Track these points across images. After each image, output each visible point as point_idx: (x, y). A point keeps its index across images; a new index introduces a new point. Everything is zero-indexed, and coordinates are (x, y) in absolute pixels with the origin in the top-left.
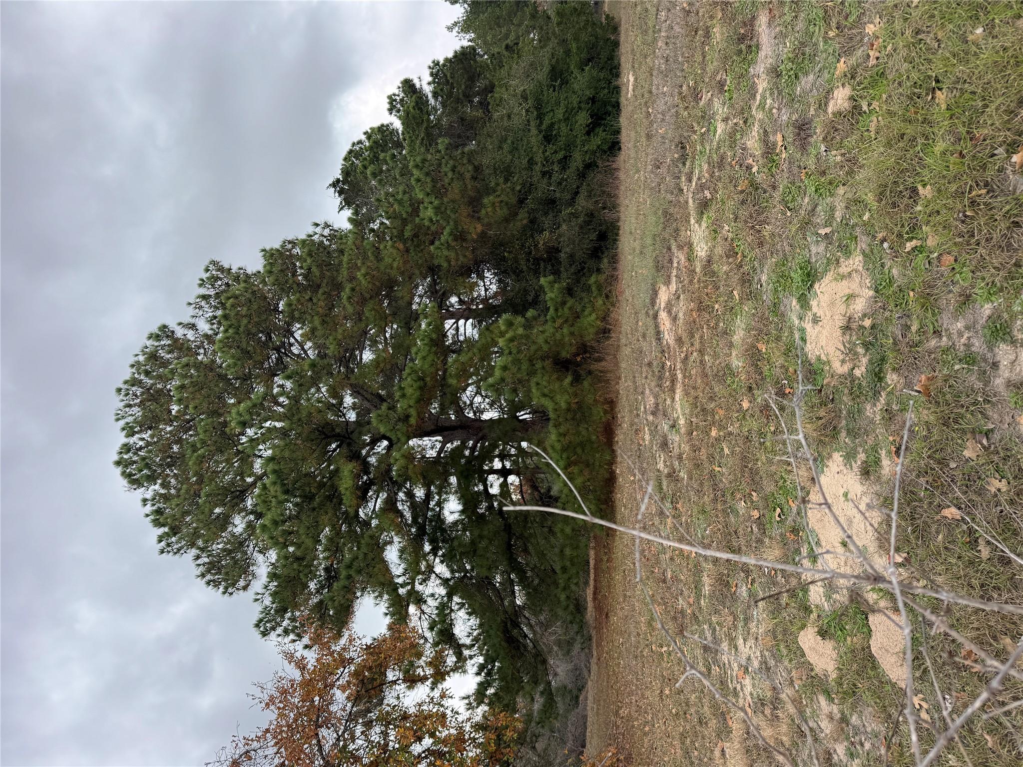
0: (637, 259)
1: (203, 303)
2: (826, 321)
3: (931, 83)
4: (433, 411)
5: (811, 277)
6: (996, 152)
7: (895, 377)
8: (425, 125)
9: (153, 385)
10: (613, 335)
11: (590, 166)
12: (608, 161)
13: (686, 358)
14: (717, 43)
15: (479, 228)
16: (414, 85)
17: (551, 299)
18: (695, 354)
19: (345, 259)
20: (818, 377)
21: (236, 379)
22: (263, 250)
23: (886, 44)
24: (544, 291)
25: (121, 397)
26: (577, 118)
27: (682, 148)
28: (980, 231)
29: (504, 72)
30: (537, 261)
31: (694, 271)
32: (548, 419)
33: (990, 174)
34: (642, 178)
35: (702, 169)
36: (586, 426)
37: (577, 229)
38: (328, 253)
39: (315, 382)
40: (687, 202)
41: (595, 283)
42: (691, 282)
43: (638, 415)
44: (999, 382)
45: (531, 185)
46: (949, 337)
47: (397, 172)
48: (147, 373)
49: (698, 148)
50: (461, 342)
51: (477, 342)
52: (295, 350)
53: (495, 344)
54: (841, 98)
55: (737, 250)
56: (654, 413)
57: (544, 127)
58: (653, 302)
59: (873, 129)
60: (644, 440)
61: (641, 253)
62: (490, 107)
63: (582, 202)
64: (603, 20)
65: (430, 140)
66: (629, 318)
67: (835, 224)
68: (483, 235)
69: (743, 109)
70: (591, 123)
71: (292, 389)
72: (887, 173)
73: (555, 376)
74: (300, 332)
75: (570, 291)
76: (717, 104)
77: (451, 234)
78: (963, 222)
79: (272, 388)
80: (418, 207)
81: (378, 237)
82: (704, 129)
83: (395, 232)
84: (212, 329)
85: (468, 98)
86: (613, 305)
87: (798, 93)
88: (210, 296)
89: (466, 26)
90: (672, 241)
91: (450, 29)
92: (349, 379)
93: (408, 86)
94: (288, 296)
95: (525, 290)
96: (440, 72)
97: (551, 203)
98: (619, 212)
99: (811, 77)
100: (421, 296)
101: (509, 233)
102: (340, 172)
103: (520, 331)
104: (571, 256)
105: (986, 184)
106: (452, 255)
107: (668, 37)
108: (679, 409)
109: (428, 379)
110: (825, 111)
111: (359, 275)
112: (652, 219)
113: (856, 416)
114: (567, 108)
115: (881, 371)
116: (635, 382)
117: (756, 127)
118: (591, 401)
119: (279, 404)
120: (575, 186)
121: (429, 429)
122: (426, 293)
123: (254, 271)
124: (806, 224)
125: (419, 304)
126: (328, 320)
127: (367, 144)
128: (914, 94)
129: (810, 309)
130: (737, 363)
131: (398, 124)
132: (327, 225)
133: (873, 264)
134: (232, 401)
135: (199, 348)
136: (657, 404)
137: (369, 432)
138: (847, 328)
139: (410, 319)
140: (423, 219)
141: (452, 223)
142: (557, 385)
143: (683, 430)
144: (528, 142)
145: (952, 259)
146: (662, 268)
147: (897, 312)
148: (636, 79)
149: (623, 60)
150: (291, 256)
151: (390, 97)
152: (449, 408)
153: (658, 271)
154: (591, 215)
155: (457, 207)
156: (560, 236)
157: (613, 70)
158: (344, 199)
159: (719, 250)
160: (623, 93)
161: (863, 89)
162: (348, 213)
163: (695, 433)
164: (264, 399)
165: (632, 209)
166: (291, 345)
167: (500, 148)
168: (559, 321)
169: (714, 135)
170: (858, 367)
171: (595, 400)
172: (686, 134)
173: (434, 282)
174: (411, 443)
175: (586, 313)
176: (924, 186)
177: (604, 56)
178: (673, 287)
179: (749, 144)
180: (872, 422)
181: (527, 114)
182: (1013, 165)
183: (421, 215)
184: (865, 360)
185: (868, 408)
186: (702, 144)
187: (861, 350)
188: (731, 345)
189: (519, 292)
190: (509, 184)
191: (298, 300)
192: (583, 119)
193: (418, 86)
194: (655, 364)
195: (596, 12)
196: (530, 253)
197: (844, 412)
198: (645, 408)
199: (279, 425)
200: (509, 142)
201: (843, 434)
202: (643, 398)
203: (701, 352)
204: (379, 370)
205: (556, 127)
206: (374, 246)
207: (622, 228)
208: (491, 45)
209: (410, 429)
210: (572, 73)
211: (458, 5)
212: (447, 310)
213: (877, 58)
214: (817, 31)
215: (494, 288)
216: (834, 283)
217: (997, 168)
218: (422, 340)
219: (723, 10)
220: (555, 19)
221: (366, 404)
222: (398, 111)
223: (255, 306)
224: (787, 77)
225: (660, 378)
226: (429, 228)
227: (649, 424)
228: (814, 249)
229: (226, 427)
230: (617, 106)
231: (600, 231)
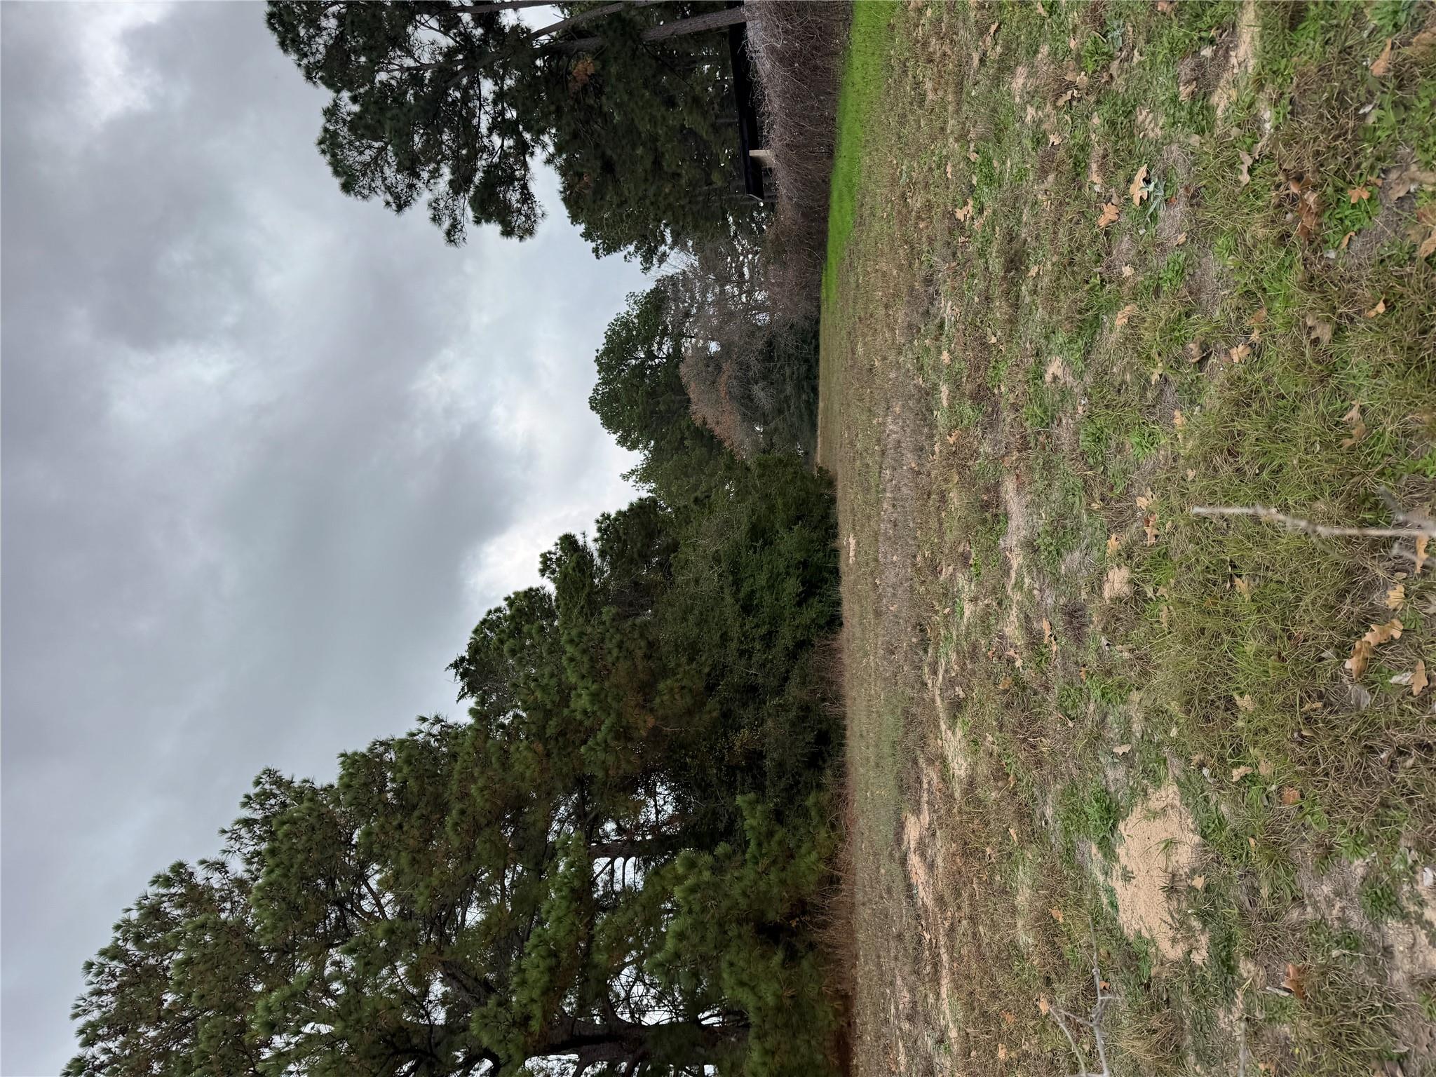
0: (872, 774)
1: (243, 832)
2: (1140, 878)
3: (1226, 569)
4: (567, 1009)
5: (1112, 814)
6: (1323, 655)
7: (1251, 966)
8: (587, 590)
9: (143, 959)
10: (843, 886)
11: (802, 645)
12: (827, 638)
13: (952, 929)
14: (956, 509)
15: (651, 721)
16: (576, 542)
17: (752, 828)
18: (964, 922)
19: (458, 766)
20: (1141, 964)
21: (271, 951)
22: (342, 755)
23: (1164, 521)
24: (742, 816)
25: (90, 977)
26: (785, 585)
27: (922, 631)
28: (1326, 757)
29: (691, 530)
30: (732, 770)
31: (952, 796)
32: (747, 1026)
33: (1322, 683)
34: (872, 664)
35: (949, 659)
36: (807, 1037)
37: (787, 726)
38: (435, 759)
39: (389, 958)
40: (934, 701)
41: (815, 804)
42: (949, 811)
43: (887, 1021)
44: (1398, 977)
45: (725, 667)
46: (1317, 909)
47: (544, 649)
48: (138, 939)
49: (942, 632)
50: (616, 893)
51: (640, 893)
52: (367, 905)
53: (668, 896)
54: (1118, 581)
55: (1007, 770)
56: (910, 1018)
57: (742, 595)
58: (899, 841)
59: (1164, 619)
60: (897, 1063)
61: (877, 765)
62: (672, 569)
63: (794, 692)
64: (815, 473)
65: (592, 608)
66: (866, 860)
67: (1134, 741)
68: (655, 731)
69: (994, 588)
70: (802, 592)
71: (352, 969)
72: (1192, 676)
73: (757, 952)
74: (378, 877)
75: (778, 816)
76: (961, 579)
77: (610, 730)
78: (1301, 744)
79: (323, 968)
80: (569, 694)
81: (508, 735)
82: (948, 610)
83: (534, 729)
84: (248, 871)
85: (645, 557)
86: (842, 840)
87: (1063, 572)
88: (255, 821)
89: (645, 475)
90: (918, 752)
91: (626, 477)
92: (441, 953)
93: (568, 542)
94: (368, 822)
95: (714, 813)
96: (611, 528)
97: (751, 692)
98: (844, 706)
99: (1077, 554)
100: (561, 822)
101: (692, 730)
102: (467, 648)
103: (707, 875)
104: (780, 764)
105: (1321, 696)
106: (610, 759)
107: (894, 499)
108: (947, 1012)
109: (564, 955)
110: (1101, 596)
111: (473, 789)
112: (889, 720)
113: (1205, 1028)
114: (772, 573)
115: (1229, 956)
116: (879, 966)
117: (1014, 611)
118: (813, 995)
119: (328, 993)
120: (783, 670)
121: (558, 1041)
122: (570, 815)
123: (325, 784)
124: (1095, 740)
125: (558, 833)
126: (421, 859)
127: (508, 612)
128: (1208, 580)
129: (1117, 860)
130: (1026, 939)
131: (550, 588)
132: (438, 720)
133: (1194, 798)
134: (259, 988)
135: (224, 901)
136: (915, 1003)
137: (464, 1044)
138: (1171, 890)
139: (542, 856)
140: (574, 711)
141: (613, 716)
142: (761, 967)
143: (956, 1048)
144: (721, 613)
145: (1297, 793)
146: (908, 787)
147: (1237, 867)
148: (858, 543)
149: (841, 518)
150: (382, 763)
151: (543, 556)
152: (594, 1005)
153: (902, 793)
154: (806, 708)
155: (621, 693)
156: (764, 735)
157: (830, 530)
158: (468, 684)
159: (983, 769)
160: (843, 558)
161: (1144, 571)
162: (471, 702)
163: (973, 1053)
164: (310, 984)
165: (862, 704)
166: (362, 897)
167: (685, 619)
168: (765, 862)
169: (961, 618)
170: (1197, 949)
171: (820, 993)
172: (925, 614)
173: (583, 801)
174: (528, 1064)
175: (803, 850)
176: (1242, 694)
177: (817, 514)
178: (925, 817)
179: (1008, 631)
180: (1230, 1038)
181: (720, 580)
182: (1348, 672)
183: (572, 705)
184: (1204, 940)
185: (1221, 1016)
186: (947, 628)
187: (1196, 924)
188: (1014, 911)
189: (705, 816)
190: (694, 666)
191: (382, 827)
192: (792, 586)
193: (581, 543)
194: (907, 936)
195: (807, 463)
196: (723, 758)
197: (1187, 1022)
198: (897, 1009)
199: (325, 1029)
200: (696, 612)
201: (1191, 1058)
202: (893, 992)
203: (973, 920)
204: (489, 938)
205: (757, 595)
206: (501, 748)
207: (849, 728)
208: (676, 496)
209: (530, 1040)
210: (778, 532)
211: (637, 451)
212: (599, 843)
213: (1156, 536)
214: (1077, 501)
215: (669, 809)
216: (1144, 823)
217: (1329, 675)
218: (558, 890)
219: (960, 473)
220: (756, 471)
221: (464, 997)
222: (553, 572)
223: (318, 836)
224: (1046, 553)
225: (917, 960)
226: (581, 723)
227: (904, 1036)
228: (1111, 774)
229: (244, 1032)
230: (836, 572)
231: (820, 731)
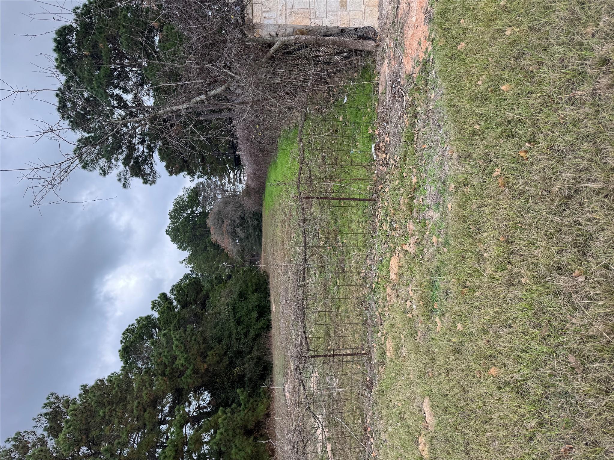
1: (42, 418)
10: (271, 415)
11: (258, 335)
12: (266, 333)
15: (206, 366)
17: (243, 399)
22: (82, 386)
24: (238, 396)
26: (252, 314)
30: (233, 382)
37: (253, 365)
41: (262, 391)
45: (231, 345)
57: (236, 318)
58: (284, 390)
63: (255, 353)
64: (262, 273)
65: (179, 325)
68: (207, 370)
70: (258, 316)
73: (245, 438)
75: (250, 396)
77: (191, 371)
80: (176, 359)
88: (48, 414)
89: (190, 261)
91: (181, 262)
93: (163, 296)
95: (227, 397)
97: (239, 354)
98: (272, 356)
101: (219, 369)
103: (229, 415)
104: (250, 379)
106: (191, 381)
109: (180, 445)
114: (247, 310)
120: (251, 345)
127: (137, 325)
131: (156, 315)
140: (177, 365)
141: (192, 365)
142: (246, 443)
144: (229, 325)
149: (271, 289)
151: (153, 302)
154: (259, 358)
155: (195, 357)
156: (245, 369)
157: (268, 294)
168: (246, 410)
175: (259, 406)
177: (263, 288)
181: (229, 313)
183: (177, 363)
189: (224, 399)
190: (221, 345)
192: (254, 314)
193: (166, 295)
196: (230, 378)
200: (220, 325)
205: (242, 318)
207: (274, 364)
210: (249, 295)
211: (186, 251)
222: (157, 308)
226: (178, 369)
231: (264, 366)
